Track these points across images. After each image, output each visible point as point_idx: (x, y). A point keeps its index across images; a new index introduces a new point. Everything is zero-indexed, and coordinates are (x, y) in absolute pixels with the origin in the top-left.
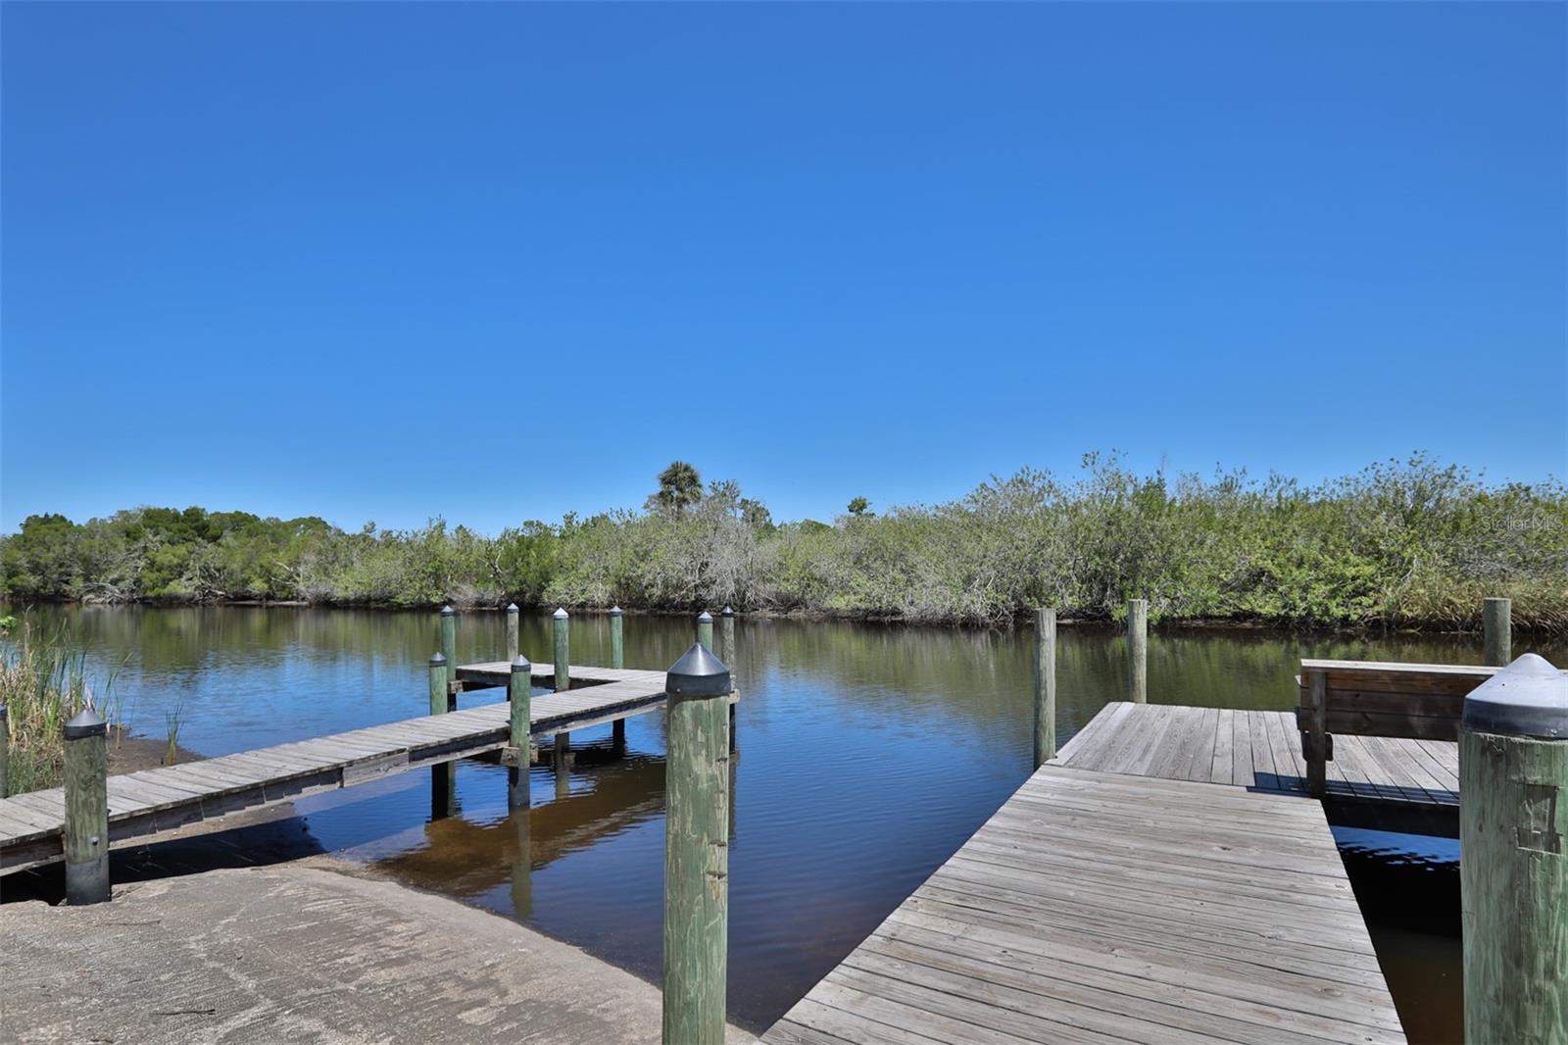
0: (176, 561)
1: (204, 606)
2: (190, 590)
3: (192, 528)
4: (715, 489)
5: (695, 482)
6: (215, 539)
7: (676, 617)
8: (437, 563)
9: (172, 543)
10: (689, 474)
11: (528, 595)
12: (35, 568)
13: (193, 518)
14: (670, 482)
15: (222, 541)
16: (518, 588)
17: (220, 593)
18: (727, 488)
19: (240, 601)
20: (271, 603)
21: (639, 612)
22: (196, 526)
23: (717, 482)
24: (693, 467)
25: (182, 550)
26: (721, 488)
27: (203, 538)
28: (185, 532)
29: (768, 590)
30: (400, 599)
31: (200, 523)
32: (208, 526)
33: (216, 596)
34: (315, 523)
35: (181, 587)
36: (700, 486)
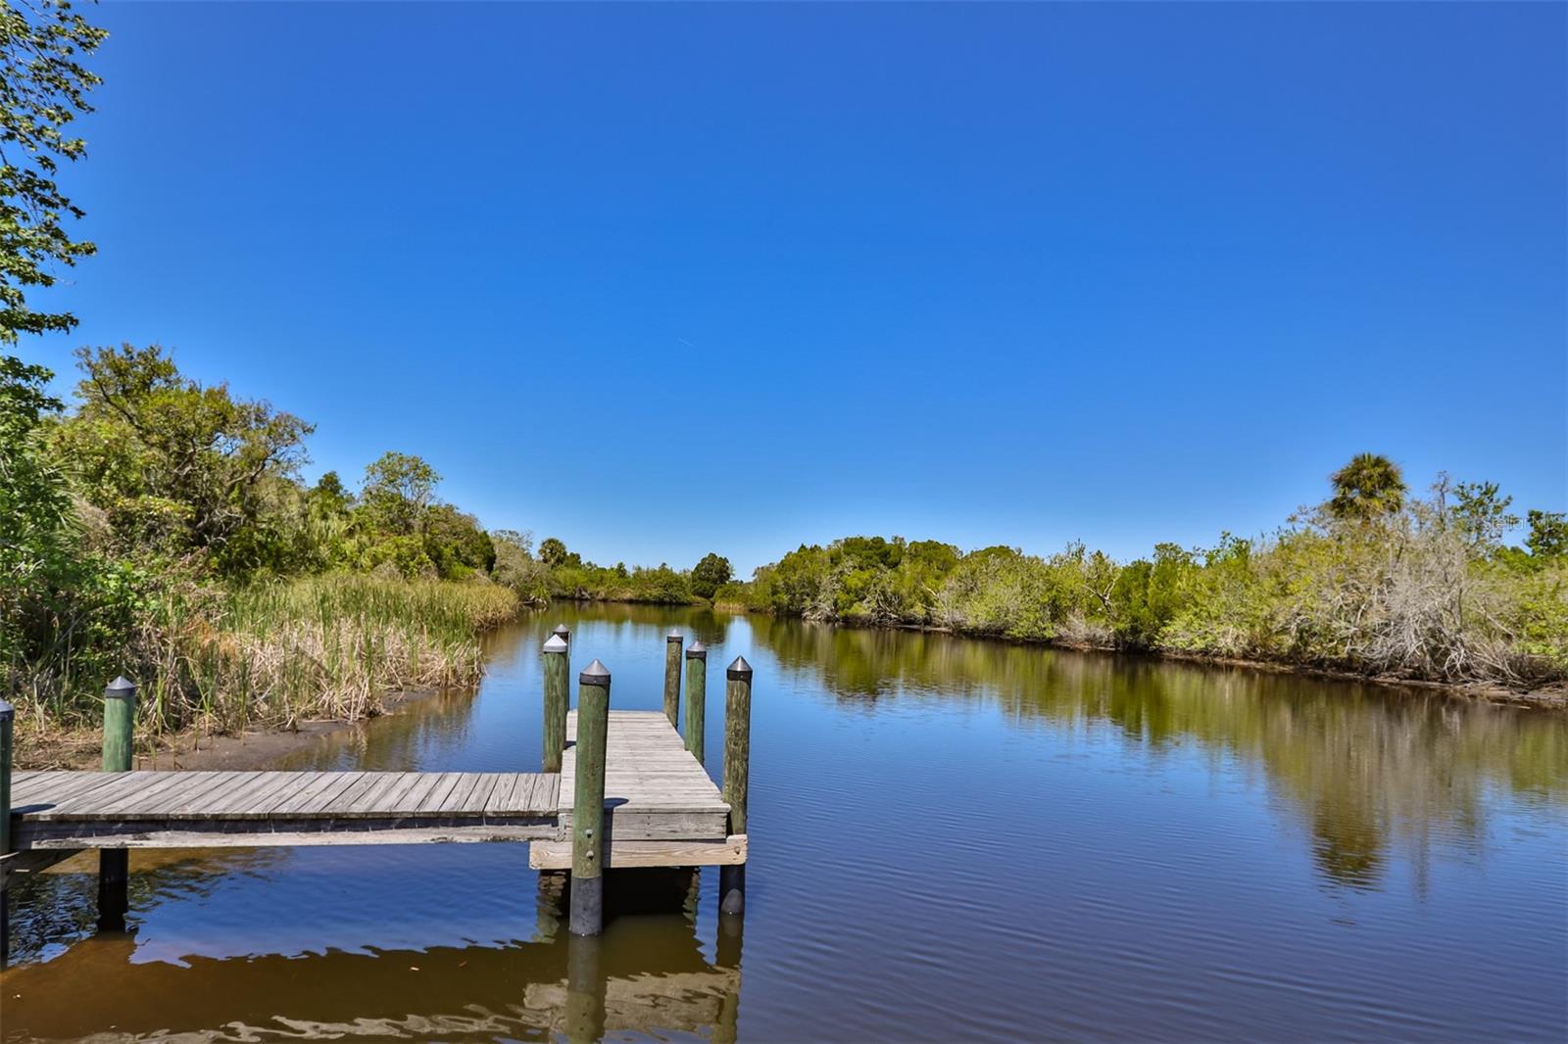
0: (860, 585)
1: (880, 627)
2: (868, 612)
3: (877, 555)
4: (1464, 496)
5: (1393, 482)
6: (894, 565)
7: (1336, 681)
8: (1054, 593)
9: (861, 569)
10: (1380, 470)
11: (1143, 635)
12: (789, 589)
13: (879, 545)
14: (1350, 486)
15: (900, 567)
16: (1128, 626)
17: (893, 616)
18: (1485, 493)
19: (907, 625)
20: (929, 628)
21: (1282, 668)
22: (880, 555)
23: (1467, 485)
24: (1389, 460)
25: (866, 575)
26: (1476, 495)
27: (885, 564)
28: (871, 558)
29: (1493, 652)
30: (1015, 632)
31: (882, 550)
32: (889, 553)
33: (890, 619)
34: (1003, 551)
35: (863, 609)
36: (1401, 488)
